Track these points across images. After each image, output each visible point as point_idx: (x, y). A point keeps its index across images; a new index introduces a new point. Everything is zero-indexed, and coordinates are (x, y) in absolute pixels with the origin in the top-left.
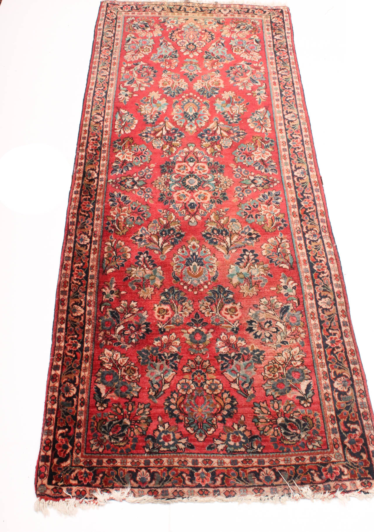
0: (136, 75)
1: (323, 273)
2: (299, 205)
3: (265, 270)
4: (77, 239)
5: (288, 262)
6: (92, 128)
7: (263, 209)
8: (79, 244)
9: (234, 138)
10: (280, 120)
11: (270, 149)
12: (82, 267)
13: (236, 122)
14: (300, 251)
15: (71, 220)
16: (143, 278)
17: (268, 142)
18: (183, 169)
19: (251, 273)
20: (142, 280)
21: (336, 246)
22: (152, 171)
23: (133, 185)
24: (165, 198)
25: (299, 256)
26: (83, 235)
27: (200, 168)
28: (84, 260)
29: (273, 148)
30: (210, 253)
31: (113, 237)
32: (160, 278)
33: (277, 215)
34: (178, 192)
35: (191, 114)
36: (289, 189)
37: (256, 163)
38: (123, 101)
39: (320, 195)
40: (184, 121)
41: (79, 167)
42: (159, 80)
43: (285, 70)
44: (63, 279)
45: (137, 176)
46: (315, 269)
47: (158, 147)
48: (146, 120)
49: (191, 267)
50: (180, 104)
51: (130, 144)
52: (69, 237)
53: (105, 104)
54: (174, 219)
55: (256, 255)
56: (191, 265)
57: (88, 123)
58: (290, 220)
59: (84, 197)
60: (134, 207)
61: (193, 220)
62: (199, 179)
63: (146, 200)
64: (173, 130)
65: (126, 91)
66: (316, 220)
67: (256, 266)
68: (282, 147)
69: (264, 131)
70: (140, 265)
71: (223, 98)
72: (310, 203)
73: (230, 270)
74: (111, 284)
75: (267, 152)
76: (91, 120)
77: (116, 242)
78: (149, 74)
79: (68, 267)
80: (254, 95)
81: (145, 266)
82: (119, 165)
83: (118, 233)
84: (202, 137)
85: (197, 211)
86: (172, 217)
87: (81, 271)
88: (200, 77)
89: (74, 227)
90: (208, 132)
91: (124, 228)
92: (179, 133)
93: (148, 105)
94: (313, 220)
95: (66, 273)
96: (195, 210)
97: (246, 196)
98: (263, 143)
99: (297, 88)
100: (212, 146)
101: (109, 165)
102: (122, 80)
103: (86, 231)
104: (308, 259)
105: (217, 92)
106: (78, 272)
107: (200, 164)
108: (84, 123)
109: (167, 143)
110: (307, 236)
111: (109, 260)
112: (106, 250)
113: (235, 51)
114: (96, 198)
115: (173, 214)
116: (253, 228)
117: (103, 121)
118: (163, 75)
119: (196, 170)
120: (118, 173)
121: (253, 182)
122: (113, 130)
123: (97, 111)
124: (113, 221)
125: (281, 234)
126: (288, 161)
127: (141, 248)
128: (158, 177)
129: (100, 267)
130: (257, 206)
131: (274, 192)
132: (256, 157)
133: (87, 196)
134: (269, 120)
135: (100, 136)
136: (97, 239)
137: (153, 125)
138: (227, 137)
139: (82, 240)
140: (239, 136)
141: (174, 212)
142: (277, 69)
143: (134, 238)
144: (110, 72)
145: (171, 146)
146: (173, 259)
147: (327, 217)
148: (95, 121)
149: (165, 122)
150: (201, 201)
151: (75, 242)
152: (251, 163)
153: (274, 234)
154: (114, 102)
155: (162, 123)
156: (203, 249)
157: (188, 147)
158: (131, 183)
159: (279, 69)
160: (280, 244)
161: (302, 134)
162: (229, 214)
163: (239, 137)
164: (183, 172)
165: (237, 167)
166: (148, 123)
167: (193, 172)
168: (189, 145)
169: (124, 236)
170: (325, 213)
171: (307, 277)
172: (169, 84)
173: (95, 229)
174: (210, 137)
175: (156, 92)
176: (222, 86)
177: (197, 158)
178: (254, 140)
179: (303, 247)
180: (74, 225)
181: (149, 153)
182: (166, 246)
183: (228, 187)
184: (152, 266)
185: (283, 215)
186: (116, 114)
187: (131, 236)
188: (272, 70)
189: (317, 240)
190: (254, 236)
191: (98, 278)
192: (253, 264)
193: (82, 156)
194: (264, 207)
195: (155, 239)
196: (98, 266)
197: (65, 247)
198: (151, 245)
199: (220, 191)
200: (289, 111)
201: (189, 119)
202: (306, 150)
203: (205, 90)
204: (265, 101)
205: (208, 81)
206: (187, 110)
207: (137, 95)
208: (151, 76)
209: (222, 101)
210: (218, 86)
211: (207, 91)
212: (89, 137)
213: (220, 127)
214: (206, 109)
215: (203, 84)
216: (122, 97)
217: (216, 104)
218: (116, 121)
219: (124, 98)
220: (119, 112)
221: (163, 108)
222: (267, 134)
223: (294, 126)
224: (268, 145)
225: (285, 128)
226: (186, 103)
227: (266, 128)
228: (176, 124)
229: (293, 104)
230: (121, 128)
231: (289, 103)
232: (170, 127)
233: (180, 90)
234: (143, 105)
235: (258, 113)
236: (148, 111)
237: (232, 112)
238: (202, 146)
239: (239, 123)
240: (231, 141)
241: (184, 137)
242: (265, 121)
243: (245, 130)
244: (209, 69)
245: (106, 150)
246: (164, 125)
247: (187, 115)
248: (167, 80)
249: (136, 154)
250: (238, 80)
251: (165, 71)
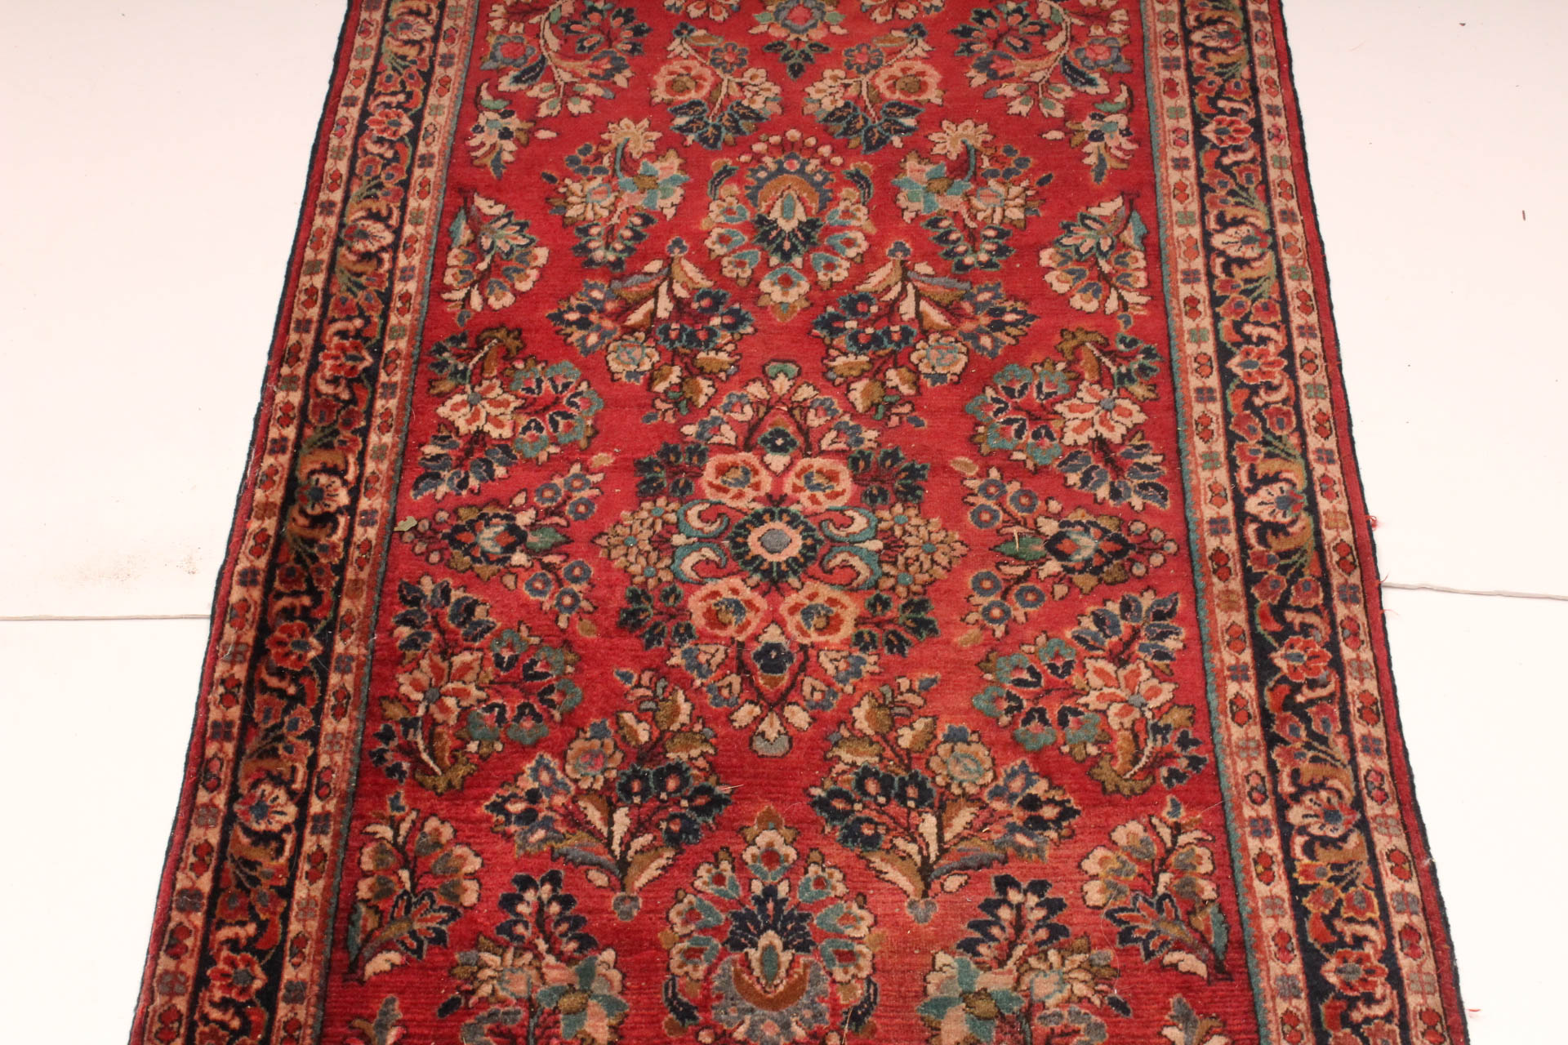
0: (554, 43)
1: (1370, 1000)
2: (1264, 668)
3: (1097, 978)
4: (237, 807)
5: (1204, 940)
6: (341, 279)
7: (1096, 681)
8: (248, 831)
9: (974, 336)
10: (1191, 254)
11: (1139, 390)
12: (251, 940)
13: (989, 264)
14: (1260, 888)
15: (215, 714)
16: (530, 1003)
17: (1128, 358)
18: (738, 482)
19: (1028, 993)
20: (523, 1014)
21: (1432, 869)
22: (596, 486)
23: (510, 549)
24: (650, 615)
25: (1255, 916)
26: (267, 788)
27: (817, 479)
28: (265, 909)
29: (1153, 387)
30: (841, 889)
31: (402, 802)
32: (611, 1005)
33: (1159, 711)
34: (711, 586)
35: (787, 226)
36: (1218, 585)
37: (1073, 454)
38: (488, 161)
39: (1362, 619)
40: (754, 256)
41: (269, 461)
42: (655, 70)
43: (1221, 28)
44: (159, 1000)
45: (529, 504)
46: (1333, 979)
47: (629, 374)
48: (585, 249)
49: (754, 954)
50: (740, 181)
51: (507, 357)
52: (203, 796)
53: (410, 172)
54: (683, 718)
55: (1054, 906)
56: (755, 945)
57: (324, 255)
58: (1221, 735)
59: (285, 602)
60: (506, 655)
61: (771, 727)
62: (808, 529)
63: (563, 623)
64: (701, 298)
65: (505, 115)
66: (1341, 741)
67: (1053, 956)
68: (1195, 382)
69: (1112, 305)
70: (521, 938)
71: (937, 150)
72: (1314, 657)
73: (933, 978)
74: (383, 1028)
75: (1126, 404)
76: (338, 242)
77: (417, 826)
78: (610, 39)
79: (189, 942)
80: (1076, 140)
81: (542, 946)
82: (453, 456)
83: (429, 781)
84: (835, 332)
85: (795, 685)
86: (676, 712)
87: (249, 963)
88: (837, 54)
89: (230, 748)
90: (860, 307)
91: (454, 759)
92: (732, 312)
93: (599, 180)
94: (1324, 740)
95: (177, 973)
96: (785, 679)
97: (1021, 619)
98: (1106, 361)
99: (1273, 111)
100: (875, 372)
101: (407, 452)
102: (489, 65)
103: (284, 769)
104: (1300, 929)
105: (910, 122)
106: (232, 963)
107: (818, 462)
108: (309, 254)
109: (673, 357)
110: (1295, 815)
111: (377, 910)
112: (367, 864)
114: (338, 604)
115: (680, 696)
116: (1046, 774)
117: (394, 247)
118: (676, 46)
119: (796, 489)
120: (443, 489)
121: (1055, 546)
122: (437, 289)
123: (368, 203)
124: (409, 724)
125: (1175, 806)
126: (1219, 446)
127: (528, 855)
128: (625, 514)
129: (334, 943)
130: (1068, 665)
131: (1147, 600)
132: (1072, 424)
133: (296, 594)
134: (1140, 255)
135: (376, 319)
136: (331, 807)
137: (615, 271)
138: (944, 332)
139: (263, 810)
140: (998, 326)
141: (686, 684)
142: (1182, 23)
143: (498, 807)
144: (438, 27)
145: (693, 370)
146: (673, 915)
147: (1394, 728)
148: (359, 246)
149: (669, 262)
150: (815, 637)
151: (230, 819)
152: (1048, 454)
153: (1142, 803)
154: (450, 165)
155: (654, 266)
156: (813, 869)
157: (767, 381)
158: (497, 539)
159: (1191, 21)
160: (1169, 852)
161: (1287, 320)
162: (937, 705)
163: (998, 335)
164: (740, 495)
165: (983, 473)
166: (592, 262)
167: (783, 498)
168: (771, 369)
169: (455, 794)
170: (1385, 707)
171: (1289, 1018)
172: (698, 87)
173: (324, 761)
174: (870, 330)
175: (636, 121)
176: (933, 95)
177: (804, 430)
178: (1068, 346)
179: (1278, 869)
180: (227, 737)
181: (590, 403)
182: (641, 851)
183: (939, 572)
184: (573, 945)
185: (1187, 713)
186: (454, 216)
187: (487, 798)
188: (1160, 27)
189: (1344, 838)
190: (1049, 812)
191: (323, 998)
192: (1039, 950)
193: (288, 406)
194: (1100, 673)
195: (594, 815)
196: (328, 939)
197: (183, 845)
198: (574, 844)
199: (901, 590)
200: (1231, 212)
201: (779, 248)
202: (1303, 397)
203: (855, 117)
204: (1124, 166)
205: (872, 72)
206: (771, 207)
207: (554, 135)
208: (620, 51)
209: (929, 168)
210: (913, 98)
211: (866, 121)
212: (324, 319)
213: (915, 287)
214: (858, 202)
215: (846, 86)
216: (484, 139)
217: (902, 178)
218: (450, 249)
219: (493, 146)
220: (468, 212)
221: (664, 198)
222: (1127, 322)
223: (1250, 287)
224: (1129, 371)
225: (1212, 293)
226: (768, 178)
227: (1124, 293)
228: (720, 269)
229: (1249, 180)
230: (472, 285)
231: (1233, 176)
232: (690, 285)
233: (744, 116)
234: (576, 180)
235: (1088, 222)
236: (597, 208)
237: (974, 218)
238: (831, 375)
239: (1001, 266)
240: (964, 349)
241: (749, 330)
242: (1120, 260)
243: (1026, 302)
244: (880, 20)
245: (396, 384)
246: (665, 271)
247: (768, 233)
248: (688, 69)
249: (532, 404)
250: (1007, 71)
251: (685, 27)
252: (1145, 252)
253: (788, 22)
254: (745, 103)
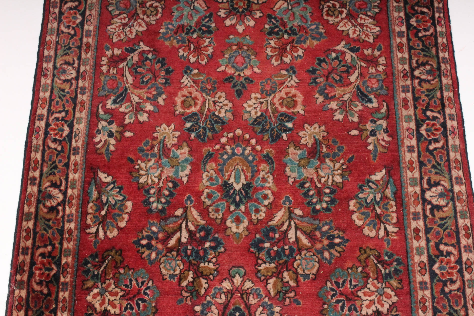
0: (130, 79)
6: (41, 223)
9: (321, 252)
10: (416, 203)
11: (394, 283)
13: (327, 209)
17: (390, 264)
29: (400, 281)
35: (237, 187)
38: (103, 151)
40: (223, 205)
42: (176, 95)
43: (428, 68)
47: (170, 276)
48: (148, 202)
50: (215, 161)
51: (116, 266)
53: (69, 158)
57: (33, 210)
64: (200, 231)
65: (110, 123)
68: (419, 278)
69: (382, 233)
71: (302, 142)
75: (388, 291)
76: (39, 201)
78: (155, 76)
80: (364, 135)
84: (260, 249)
88: (257, 85)
90: (271, 235)
93: (153, 161)
98: (380, 266)
100: (278, 274)
102: (102, 93)
105: (290, 125)
108: (26, 209)
109: (190, 266)
113: (328, 15)
117: (63, 203)
118: (185, 80)
122: (83, 227)
123: (51, 178)
132: (365, 303)
134: (393, 203)
135: (57, 245)
137: (162, 215)
138: (308, 249)
140: (332, 246)
142: (410, 65)
145: (199, 274)
148: (48, 204)
149: (186, 209)
154: (86, 153)
155: (179, 212)
157: (231, 278)
159: (414, 64)
161: (459, 242)
163: (332, 251)
166: (151, 210)
168: (232, 272)
172: (196, 104)
174: (275, 248)
175: (169, 125)
176: (300, 109)
178: (363, 257)
181: (153, 293)
186: (90, 184)
193: (20, 298)
200: (435, 178)
201: (234, 201)
202: (466, 287)
203: (266, 122)
204: (385, 151)
205: (273, 95)
206: (230, 176)
207: (132, 134)
208: (160, 83)
209: (299, 152)
210: (291, 110)
211: (270, 124)
212: (35, 247)
213: (295, 223)
214: (268, 172)
215: (261, 103)
216: (100, 138)
217: (287, 158)
218: (89, 203)
219: (106, 141)
220: (95, 182)
221: (182, 171)
222: (388, 243)
223: (443, 222)
224: (389, 271)
225: (426, 225)
226: (228, 159)
227: (387, 226)
228: (208, 213)
229: (441, 159)
230: (99, 224)
231: (434, 157)
232: (196, 223)
233: (217, 122)
234: (143, 161)
235: (370, 184)
236: (153, 177)
237: (320, 182)
238: (259, 275)
239: (333, 210)
240: (317, 260)
241: (222, 250)
242: (385, 207)
243: (344, 231)
244: (276, 64)
245: (68, 283)
246: (184, 215)
247: (228, 191)
248: (190, 93)
249: (128, 294)
250: (332, 94)
251: (188, 68)
252: (396, 201)
253: (235, 65)
254: (217, 113)
